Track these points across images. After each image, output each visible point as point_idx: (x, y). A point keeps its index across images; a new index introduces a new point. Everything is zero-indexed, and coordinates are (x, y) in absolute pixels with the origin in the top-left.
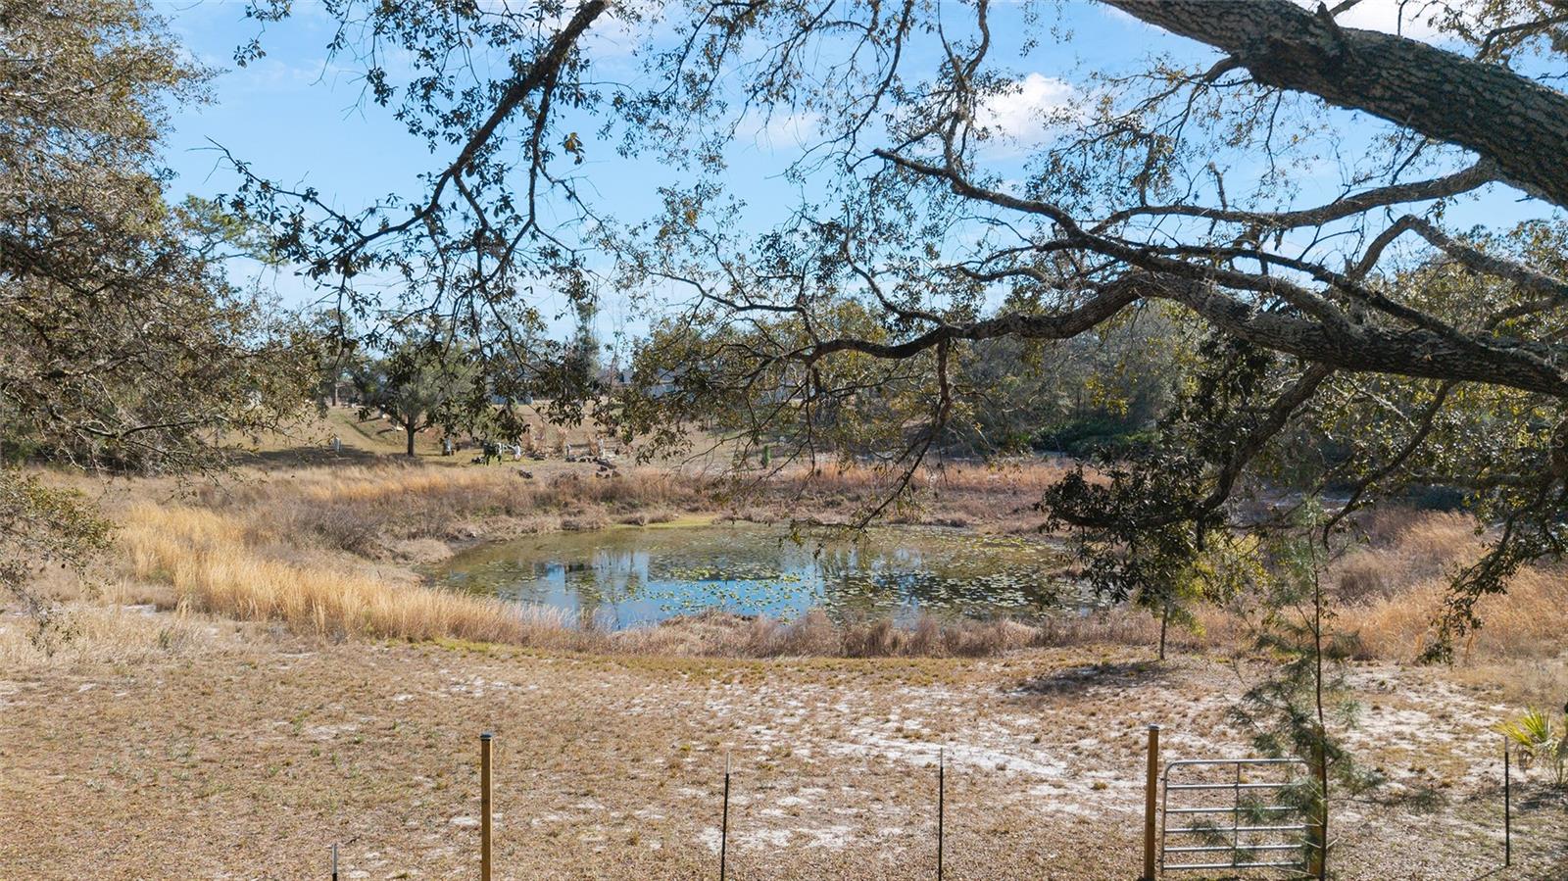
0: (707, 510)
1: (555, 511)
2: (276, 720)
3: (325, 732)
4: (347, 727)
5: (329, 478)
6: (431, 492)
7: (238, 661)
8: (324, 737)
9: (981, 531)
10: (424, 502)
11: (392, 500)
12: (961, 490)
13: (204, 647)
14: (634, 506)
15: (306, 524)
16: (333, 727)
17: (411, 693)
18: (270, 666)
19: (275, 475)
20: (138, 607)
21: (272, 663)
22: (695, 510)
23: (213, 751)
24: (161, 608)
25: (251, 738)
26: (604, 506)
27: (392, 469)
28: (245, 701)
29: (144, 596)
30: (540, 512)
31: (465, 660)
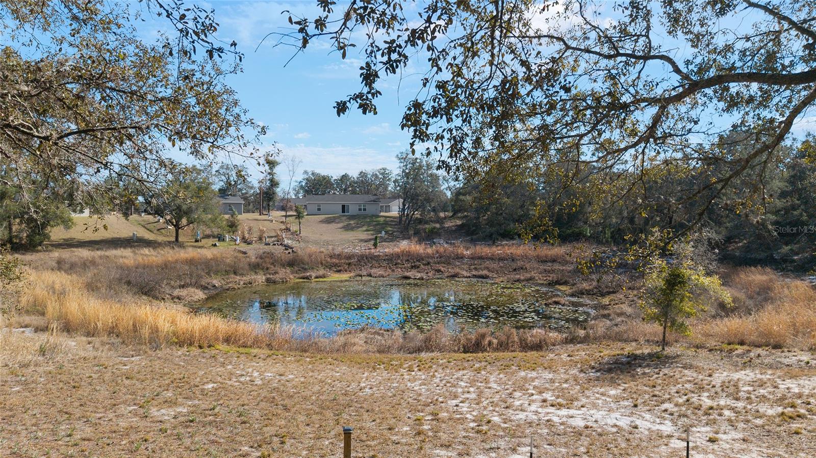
0: (346, 271)
1: (261, 272)
2: (129, 405)
3: (166, 414)
4: (179, 409)
5: (131, 255)
6: (191, 262)
7: (93, 363)
8: (166, 418)
9: (497, 280)
10: (187, 268)
11: (169, 266)
12: (483, 259)
13: (70, 355)
14: (305, 269)
15: (120, 280)
16: (170, 410)
17: (215, 383)
18: (116, 367)
19: (99, 253)
20: (22, 329)
21: (117, 364)
22: (339, 271)
23: (88, 431)
24: (37, 330)
25: (114, 420)
26: (288, 270)
27: (167, 249)
28: (103, 392)
29: (26, 323)
30: (253, 273)
31: (240, 359)
